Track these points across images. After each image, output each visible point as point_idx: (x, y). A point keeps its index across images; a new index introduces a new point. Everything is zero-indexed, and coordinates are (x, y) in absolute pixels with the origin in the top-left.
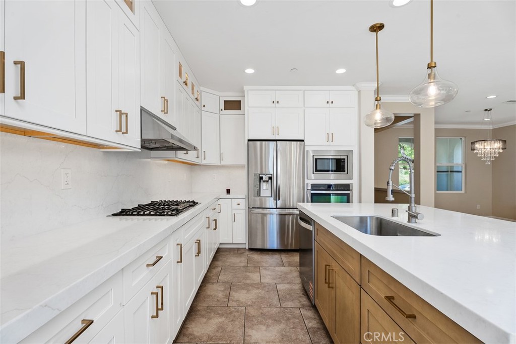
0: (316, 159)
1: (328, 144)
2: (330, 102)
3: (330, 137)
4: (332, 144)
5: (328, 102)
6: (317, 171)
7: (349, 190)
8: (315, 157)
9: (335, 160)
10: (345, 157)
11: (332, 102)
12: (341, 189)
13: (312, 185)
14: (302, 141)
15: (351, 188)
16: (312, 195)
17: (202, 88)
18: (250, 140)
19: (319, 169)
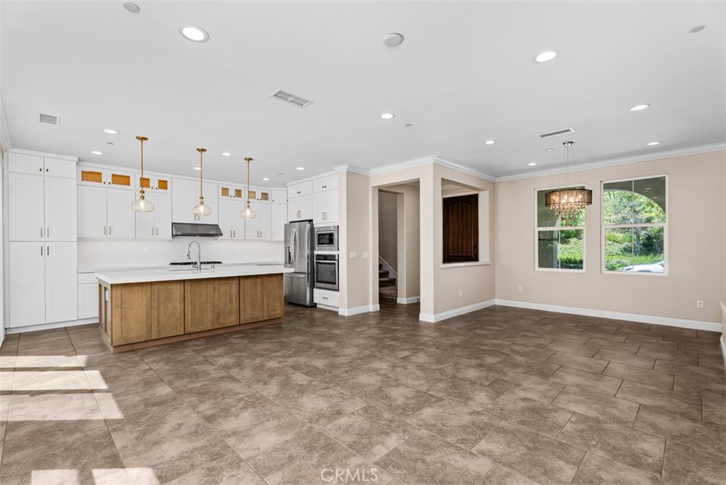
0: (319, 234)
1: (323, 222)
3: (324, 215)
4: (326, 221)
5: (323, 187)
6: (319, 243)
7: (336, 260)
8: (318, 232)
9: (328, 235)
10: (334, 232)
11: (326, 187)
12: (331, 259)
13: (317, 255)
14: (312, 221)
15: (337, 258)
16: (317, 263)
17: (272, 189)
18: (290, 222)
19: (321, 242)
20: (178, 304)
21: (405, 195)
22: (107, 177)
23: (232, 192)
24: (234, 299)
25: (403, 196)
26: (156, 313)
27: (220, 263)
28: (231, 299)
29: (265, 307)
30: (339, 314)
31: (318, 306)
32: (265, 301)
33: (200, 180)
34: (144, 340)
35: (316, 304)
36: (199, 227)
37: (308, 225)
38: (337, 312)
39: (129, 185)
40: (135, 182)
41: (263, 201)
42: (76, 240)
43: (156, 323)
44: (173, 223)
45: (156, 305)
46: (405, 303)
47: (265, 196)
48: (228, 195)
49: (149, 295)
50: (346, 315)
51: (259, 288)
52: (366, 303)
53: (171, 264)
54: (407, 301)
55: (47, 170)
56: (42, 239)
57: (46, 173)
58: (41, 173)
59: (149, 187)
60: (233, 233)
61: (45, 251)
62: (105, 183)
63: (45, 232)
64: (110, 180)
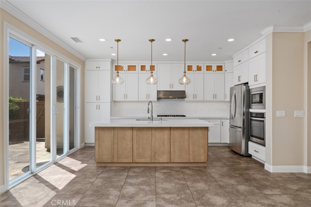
0: (252, 95)
2: (256, 52)
3: (256, 78)
4: (257, 83)
6: (252, 103)
7: (264, 118)
9: (259, 94)
10: (263, 92)
12: (261, 116)
13: (251, 113)
14: (247, 83)
15: (265, 116)
16: (251, 119)
17: (225, 62)
19: (253, 101)
22: (125, 68)
23: (194, 68)
24: (166, 143)
26: (116, 147)
27: (185, 116)
28: (164, 143)
29: (191, 153)
31: (252, 157)
32: (191, 148)
33: (151, 62)
34: (110, 162)
36: (173, 92)
37: (244, 87)
39: (136, 70)
40: (138, 68)
41: (217, 72)
42: (110, 102)
43: (117, 152)
44: (157, 91)
45: (117, 142)
47: (220, 68)
48: (192, 70)
49: (113, 135)
50: (271, 171)
51: (186, 137)
53: (158, 116)
55: (99, 67)
56: (97, 101)
57: (99, 69)
58: (97, 69)
59: (145, 70)
60: (195, 96)
61: (98, 107)
62: (124, 71)
63: (98, 98)
64: (127, 69)
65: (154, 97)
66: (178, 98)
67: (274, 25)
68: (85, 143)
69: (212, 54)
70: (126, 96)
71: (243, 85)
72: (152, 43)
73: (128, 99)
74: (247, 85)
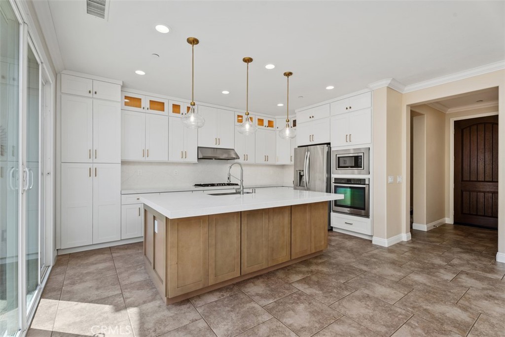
0: (338, 157)
1: (347, 144)
2: (348, 108)
3: (348, 138)
4: (350, 143)
5: (347, 108)
6: (339, 167)
7: (365, 184)
8: (338, 156)
9: (354, 158)
10: (362, 154)
11: (350, 108)
12: (358, 183)
13: (335, 179)
14: (329, 144)
15: (367, 182)
16: (336, 187)
17: (276, 117)
18: (299, 147)
19: (341, 165)
20: (235, 240)
21: (425, 115)
22: (145, 103)
24: (286, 231)
25: (424, 117)
26: (213, 252)
28: (283, 231)
29: (313, 238)
30: (373, 243)
31: (334, 230)
34: (201, 287)
35: (332, 227)
36: (219, 151)
37: (323, 149)
38: (371, 241)
39: (164, 111)
40: (168, 108)
41: (269, 128)
42: (120, 162)
44: (198, 147)
45: (214, 242)
46: (426, 230)
47: (270, 124)
49: (206, 229)
50: (386, 246)
52: (398, 232)
53: (196, 185)
54: (427, 228)
55: (96, 93)
56: (91, 161)
57: (95, 96)
58: (91, 95)
59: (179, 113)
60: (246, 157)
61: (93, 173)
62: (144, 108)
63: (93, 154)
64: (148, 106)
65: (193, 157)
66: (215, 159)
67: (393, 79)
68: (57, 250)
69: (278, 104)
70: (146, 153)
71: (326, 145)
72: (248, 64)
73: (150, 159)
74: (329, 146)
